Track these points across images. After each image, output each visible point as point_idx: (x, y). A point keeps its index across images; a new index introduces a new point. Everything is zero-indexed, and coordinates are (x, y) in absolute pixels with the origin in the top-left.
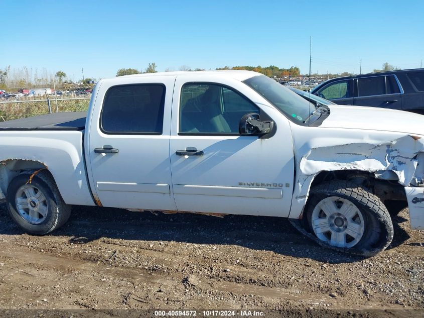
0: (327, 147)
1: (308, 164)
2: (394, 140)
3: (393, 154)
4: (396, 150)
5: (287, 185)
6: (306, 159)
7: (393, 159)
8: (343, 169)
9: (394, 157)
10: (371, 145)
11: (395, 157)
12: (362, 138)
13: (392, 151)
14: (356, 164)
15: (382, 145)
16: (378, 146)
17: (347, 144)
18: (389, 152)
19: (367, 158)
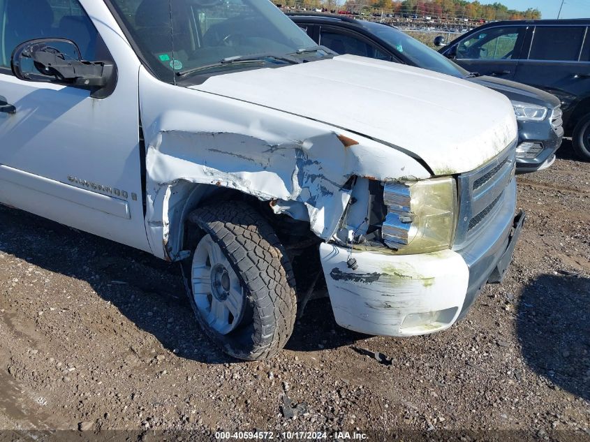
0: (186, 132)
1: (160, 162)
2: (306, 140)
3: (310, 169)
4: (317, 162)
5: (134, 197)
6: (156, 151)
7: (312, 182)
8: (214, 183)
9: (313, 177)
10: (263, 143)
11: (316, 176)
12: (246, 124)
13: (309, 162)
14: (240, 178)
15: (284, 147)
16: (276, 146)
17: (219, 133)
18: (300, 162)
19: (265, 169)
